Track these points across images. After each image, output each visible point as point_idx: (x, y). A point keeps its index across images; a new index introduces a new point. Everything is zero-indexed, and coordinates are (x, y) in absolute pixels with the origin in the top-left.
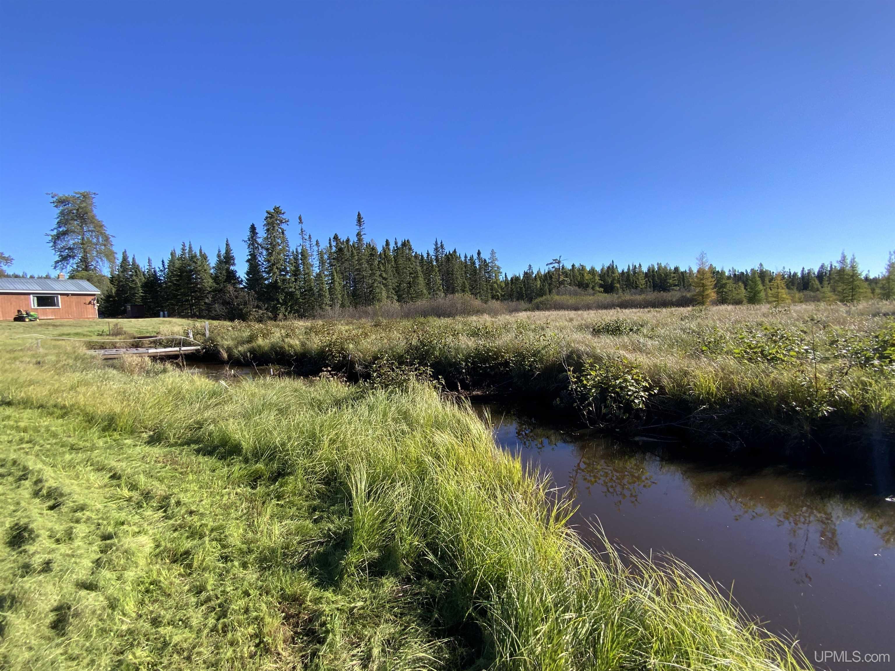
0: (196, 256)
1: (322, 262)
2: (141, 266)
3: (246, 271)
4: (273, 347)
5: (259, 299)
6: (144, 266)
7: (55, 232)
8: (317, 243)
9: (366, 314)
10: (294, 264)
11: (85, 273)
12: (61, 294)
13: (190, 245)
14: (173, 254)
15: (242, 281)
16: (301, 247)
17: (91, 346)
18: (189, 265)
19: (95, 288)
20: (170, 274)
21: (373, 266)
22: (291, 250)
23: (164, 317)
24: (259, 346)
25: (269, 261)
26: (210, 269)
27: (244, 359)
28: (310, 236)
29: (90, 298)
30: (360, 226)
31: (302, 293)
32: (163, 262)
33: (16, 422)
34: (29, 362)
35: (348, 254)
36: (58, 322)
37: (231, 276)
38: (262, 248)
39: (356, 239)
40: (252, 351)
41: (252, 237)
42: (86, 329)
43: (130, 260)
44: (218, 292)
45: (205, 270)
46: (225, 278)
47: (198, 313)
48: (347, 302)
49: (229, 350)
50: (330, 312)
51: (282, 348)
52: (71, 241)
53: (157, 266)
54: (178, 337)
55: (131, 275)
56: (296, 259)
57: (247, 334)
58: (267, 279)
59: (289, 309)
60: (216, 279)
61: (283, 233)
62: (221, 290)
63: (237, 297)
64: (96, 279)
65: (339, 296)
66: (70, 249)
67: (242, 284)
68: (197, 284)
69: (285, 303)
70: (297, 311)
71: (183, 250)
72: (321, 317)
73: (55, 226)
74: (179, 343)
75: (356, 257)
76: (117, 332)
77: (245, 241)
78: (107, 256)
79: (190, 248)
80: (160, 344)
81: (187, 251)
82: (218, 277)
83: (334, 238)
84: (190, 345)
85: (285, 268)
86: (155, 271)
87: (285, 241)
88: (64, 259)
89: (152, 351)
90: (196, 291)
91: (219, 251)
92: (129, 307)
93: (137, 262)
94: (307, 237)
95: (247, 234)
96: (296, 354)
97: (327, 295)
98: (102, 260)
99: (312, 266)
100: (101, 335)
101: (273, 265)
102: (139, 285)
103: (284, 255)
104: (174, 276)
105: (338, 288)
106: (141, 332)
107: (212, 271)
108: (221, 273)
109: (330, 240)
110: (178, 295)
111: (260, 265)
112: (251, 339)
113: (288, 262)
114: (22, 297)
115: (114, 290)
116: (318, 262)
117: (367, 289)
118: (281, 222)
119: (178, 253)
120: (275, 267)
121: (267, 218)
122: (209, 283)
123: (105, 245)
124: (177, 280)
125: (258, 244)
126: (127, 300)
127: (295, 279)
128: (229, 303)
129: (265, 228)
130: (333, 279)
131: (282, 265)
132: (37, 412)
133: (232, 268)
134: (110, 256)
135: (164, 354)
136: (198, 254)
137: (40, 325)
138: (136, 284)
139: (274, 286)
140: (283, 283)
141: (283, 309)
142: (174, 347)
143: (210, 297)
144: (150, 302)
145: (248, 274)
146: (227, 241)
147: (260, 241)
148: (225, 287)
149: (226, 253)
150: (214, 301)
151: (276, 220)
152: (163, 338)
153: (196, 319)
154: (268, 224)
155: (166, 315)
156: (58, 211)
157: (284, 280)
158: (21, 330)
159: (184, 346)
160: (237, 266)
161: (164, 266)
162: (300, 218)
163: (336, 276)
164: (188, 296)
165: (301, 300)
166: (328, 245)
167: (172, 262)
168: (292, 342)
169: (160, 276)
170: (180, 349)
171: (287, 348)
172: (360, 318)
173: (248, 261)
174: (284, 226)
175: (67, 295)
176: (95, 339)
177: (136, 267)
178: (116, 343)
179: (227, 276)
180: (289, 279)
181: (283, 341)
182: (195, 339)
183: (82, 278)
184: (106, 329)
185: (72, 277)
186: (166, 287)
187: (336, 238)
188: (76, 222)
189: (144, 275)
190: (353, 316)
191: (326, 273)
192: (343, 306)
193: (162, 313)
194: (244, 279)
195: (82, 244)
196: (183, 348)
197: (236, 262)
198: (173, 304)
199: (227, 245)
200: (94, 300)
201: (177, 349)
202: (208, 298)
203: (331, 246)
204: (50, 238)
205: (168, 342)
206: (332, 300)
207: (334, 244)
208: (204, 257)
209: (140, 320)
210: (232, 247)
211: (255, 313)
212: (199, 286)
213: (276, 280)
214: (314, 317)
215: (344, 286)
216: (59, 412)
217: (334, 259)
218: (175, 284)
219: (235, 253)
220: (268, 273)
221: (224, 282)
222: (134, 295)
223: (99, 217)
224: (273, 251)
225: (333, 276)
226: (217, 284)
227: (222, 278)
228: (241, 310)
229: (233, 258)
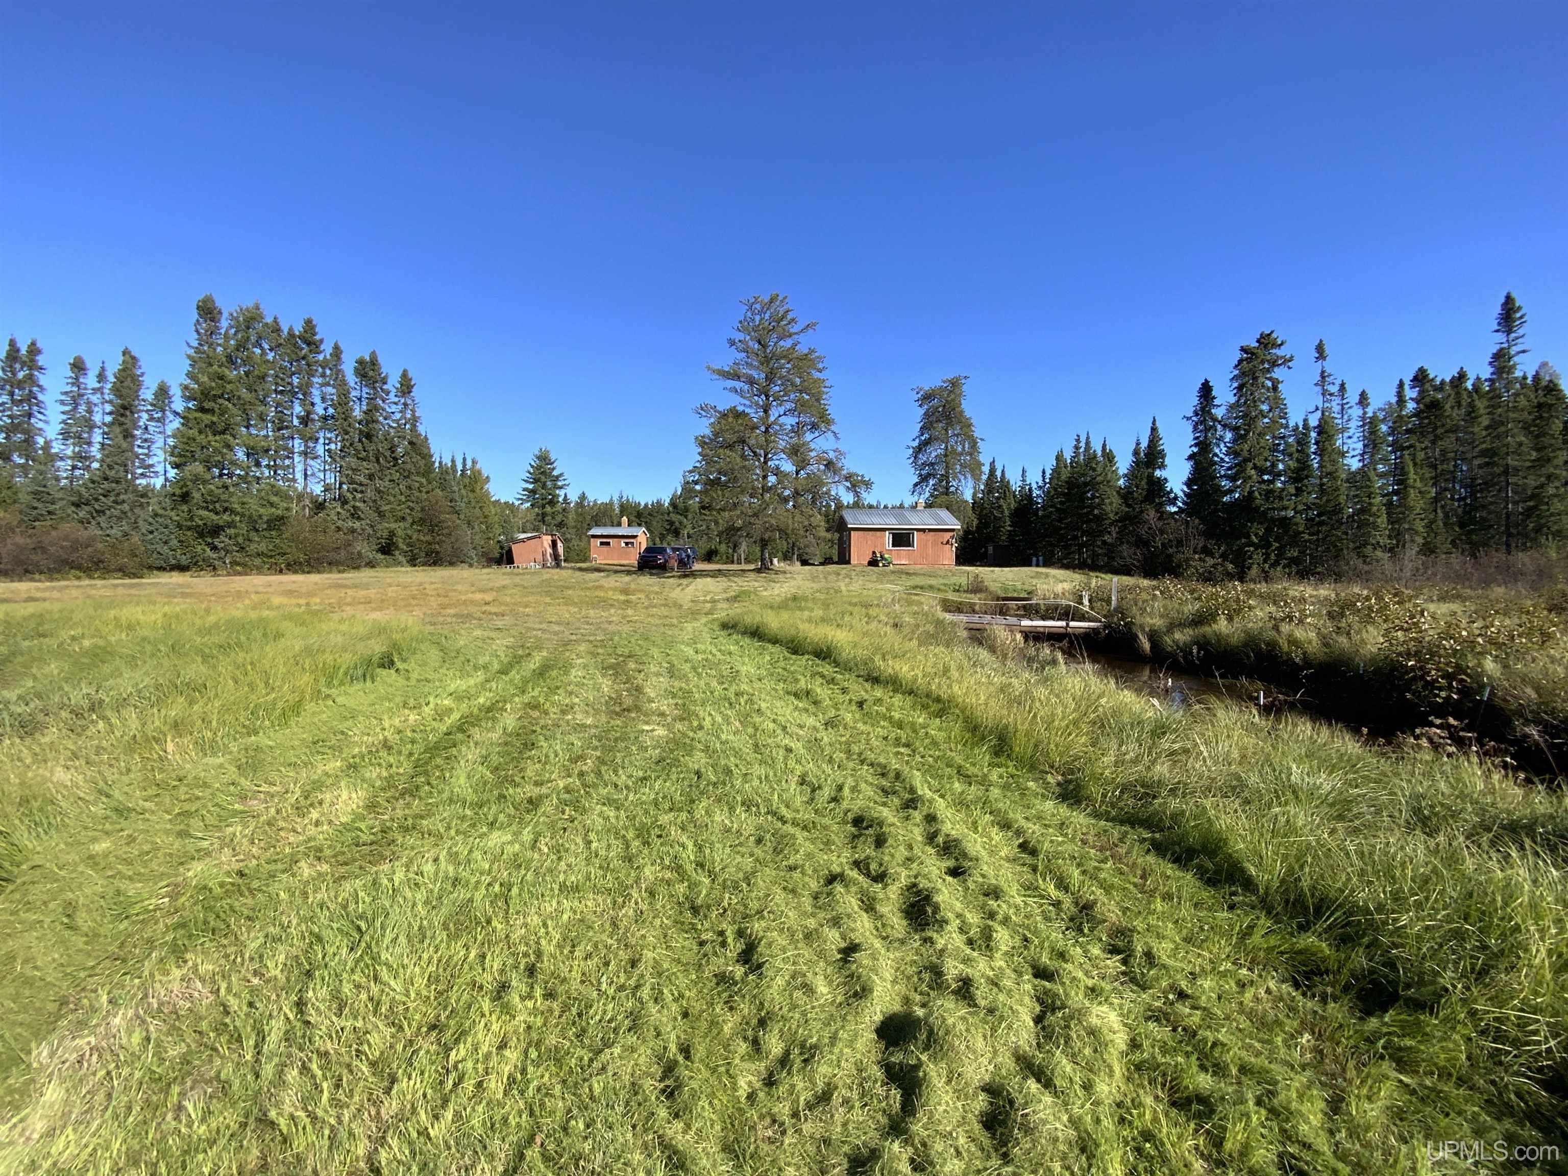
0: (1095, 457)
1: (1372, 442)
2: (1012, 482)
3: (1185, 479)
4: (1251, 641)
5: (1207, 534)
6: (1015, 483)
7: (916, 443)
8: (1363, 399)
9: (1510, 575)
10: (1296, 455)
11: (944, 498)
12: (918, 530)
13: (1088, 438)
14: (1059, 458)
15: (1176, 498)
16: (1318, 414)
17: (948, 606)
18: (1083, 475)
19: (956, 521)
20: (1053, 493)
21: (1546, 440)
22: (1292, 424)
23: (1038, 565)
24: (1218, 636)
25: (1236, 454)
26: (1118, 479)
27: (1184, 658)
28: (1342, 386)
29: (948, 536)
30: (1509, 332)
31: (1312, 519)
32: (1044, 472)
33: (888, 709)
34: (886, 624)
35: (1456, 415)
36: (911, 569)
37: (1157, 488)
38: (1225, 426)
39: (1486, 372)
40: (1203, 644)
41: (1203, 409)
42: (942, 581)
43: (998, 474)
44: (1129, 520)
45: (1108, 482)
46: (1145, 493)
47: (1089, 561)
48: (1443, 541)
49: (1154, 636)
50: (1388, 566)
51: (1273, 645)
52: (935, 452)
53: (1034, 479)
54: (1064, 602)
55: (998, 498)
56: (1302, 441)
57: (1191, 608)
58: (1230, 491)
59: (1273, 557)
60: (1126, 495)
61: (1275, 388)
62: (1136, 517)
63: (1162, 532)
64: (955, 507)
65: (1419, 526)
66: (932, 464)
67: (1174, 504)
68: (1092, 507)
69: (1264, 544)
70: (1294, 561)
71: (1077, 448)
72: (1364, 578)
73: (917, 434)
74: (1067, 614)
75: (1485, 420)
76: (977, 588)
77: (1188, 419)
78: (972, 471)
79: (1088, 443)
80: (1037, 612)
81: (1082, 450)
82: (1132, 493)
83: (1415, 379)
84: (1082, 618)
85: (1274, 465)
86: (1030, 489)
87: (1277, 404)
88: (924, 479)
89: (1026, 623)
90: (1090, 521)
91: (1138, 444)
92: (991, 549)
93: (1008, 476)
94: (1334, 389)
95: (1193, 401)
96: (1307, 662)
97: (1382, 521)
98: (965, 478)
99: (1343, 454)
100: (958, 591)
101: (1246, 460)
102: (1007, 513)
103: (1274, 437)
104: (1058, 494)
105: (1417, 502)
106: (1006, 590)
107: (1121, 482)
108: (1137, 487)
109: (1401, 385)
110: (1061, 529)
111: (1215, 463)
112: (1201, 619)
113: (1283, 452)
114: (878, 533)
115: (975, 523)
116: (1360, 445)
117: (1515, 503)
118: (1274, 364)
119: (1068, 455)
120: (1250, 465)
121: (1240, 361)
122: (1113, 505)
123: (971, 455)
124: (1061, 503)
125: (1215, 420)
126: (990, 538)
127: (1297, 489)
128: (1146, 544)
129: (1235, 385)
130: (1402, 482)
131: (1266, 460)
132: (909, 700)
133: (1158, 473)
134: (974, 468)
135: (1042, 630)
136: (1099, 453)
137: (893, 572)
138: (1002, 512)
139: (1245, 506)
140: (1267, 499)
141: (1258, 557)
142: (1059, 619)
143: (1114, 530)
144: (1020, 541)
145: (1189, 483)
146: (1154, 422)
147: (1219, 413)
148: (1142, 512)
149: (1149, 446)
150: (1120, 540)
151: (1263, 362)
152: (1041, 602)
153: (1087, 571)
154: (1243, 374)
155: (1041, 563)
156: (921, 411)
157: (1268, 494)
158: (874, 578)
159: (1073, 620)
160: (1168, 469)
161: (1044, 477)
162: (1320, 349)
163: (1412, 476)
164: (1078, 529)
165: (1307, 537)
166: (1394, 400)
167: (1056, 471)
168: (1299, 634)
169: (1038, 496)
170: (1068, 625)
171: (1285, 647)
172: (1486, 583)
173: (1191, 457)
174: (1278, 373)
175: (924, 530)
176: (952, 596)
177: (1005, 485)
178: (975, 604)
179: (1148, 490)
180: (1283, 490)
181: (1276, 628)
182: (1092, 608)
183: (940, 506)
184: (963, 581)
185: (929, 506)
186: (1044, 516)
187: (1420, 378)
188: (940, 425)
189: (1015, 496)
190: (1461, 578)
191: (1381, 468)
192: (1428, 549)
193: (1034, 559)
194: (1180, 494)
195: (946, 456)
196: (1072, 624)
197: (1167, 461)
198: (1051, 545)
199: (1154, 429)
200: (952, 537)
201: (1063, 623)
202: (1109, 533)
203: (1401, 401)
204: (911, 451)
205: (1047, 610)
206: (1397, 535)
207: (1410, 393)
208: (1109, 457)
209: (1006, 569)
210: (1161, 432)
211: (1197, 563)
212: (1096, 512)
213: (1251, 493)
214: (1338, 577)
215: (1436, 500)
216: (935, 707)
217: (1408, 431)
218: (1058, 510)
219: (1166, 444)
220: (1233, 479)
221: (1142, 502)
222: (997, 529)
223: (967, 414)
224: (1247, 432)
225: (1404, 473)
226: (1128, 506)
227: (1139, 494)
228: (1170, 556)
229: (1162, 454)
